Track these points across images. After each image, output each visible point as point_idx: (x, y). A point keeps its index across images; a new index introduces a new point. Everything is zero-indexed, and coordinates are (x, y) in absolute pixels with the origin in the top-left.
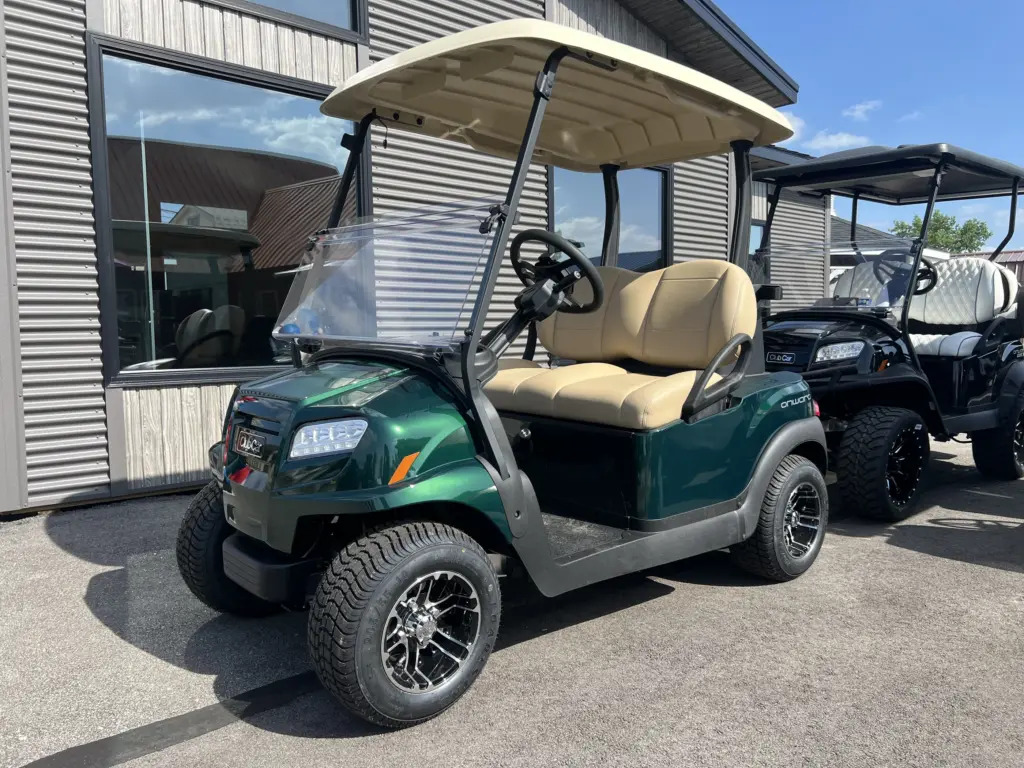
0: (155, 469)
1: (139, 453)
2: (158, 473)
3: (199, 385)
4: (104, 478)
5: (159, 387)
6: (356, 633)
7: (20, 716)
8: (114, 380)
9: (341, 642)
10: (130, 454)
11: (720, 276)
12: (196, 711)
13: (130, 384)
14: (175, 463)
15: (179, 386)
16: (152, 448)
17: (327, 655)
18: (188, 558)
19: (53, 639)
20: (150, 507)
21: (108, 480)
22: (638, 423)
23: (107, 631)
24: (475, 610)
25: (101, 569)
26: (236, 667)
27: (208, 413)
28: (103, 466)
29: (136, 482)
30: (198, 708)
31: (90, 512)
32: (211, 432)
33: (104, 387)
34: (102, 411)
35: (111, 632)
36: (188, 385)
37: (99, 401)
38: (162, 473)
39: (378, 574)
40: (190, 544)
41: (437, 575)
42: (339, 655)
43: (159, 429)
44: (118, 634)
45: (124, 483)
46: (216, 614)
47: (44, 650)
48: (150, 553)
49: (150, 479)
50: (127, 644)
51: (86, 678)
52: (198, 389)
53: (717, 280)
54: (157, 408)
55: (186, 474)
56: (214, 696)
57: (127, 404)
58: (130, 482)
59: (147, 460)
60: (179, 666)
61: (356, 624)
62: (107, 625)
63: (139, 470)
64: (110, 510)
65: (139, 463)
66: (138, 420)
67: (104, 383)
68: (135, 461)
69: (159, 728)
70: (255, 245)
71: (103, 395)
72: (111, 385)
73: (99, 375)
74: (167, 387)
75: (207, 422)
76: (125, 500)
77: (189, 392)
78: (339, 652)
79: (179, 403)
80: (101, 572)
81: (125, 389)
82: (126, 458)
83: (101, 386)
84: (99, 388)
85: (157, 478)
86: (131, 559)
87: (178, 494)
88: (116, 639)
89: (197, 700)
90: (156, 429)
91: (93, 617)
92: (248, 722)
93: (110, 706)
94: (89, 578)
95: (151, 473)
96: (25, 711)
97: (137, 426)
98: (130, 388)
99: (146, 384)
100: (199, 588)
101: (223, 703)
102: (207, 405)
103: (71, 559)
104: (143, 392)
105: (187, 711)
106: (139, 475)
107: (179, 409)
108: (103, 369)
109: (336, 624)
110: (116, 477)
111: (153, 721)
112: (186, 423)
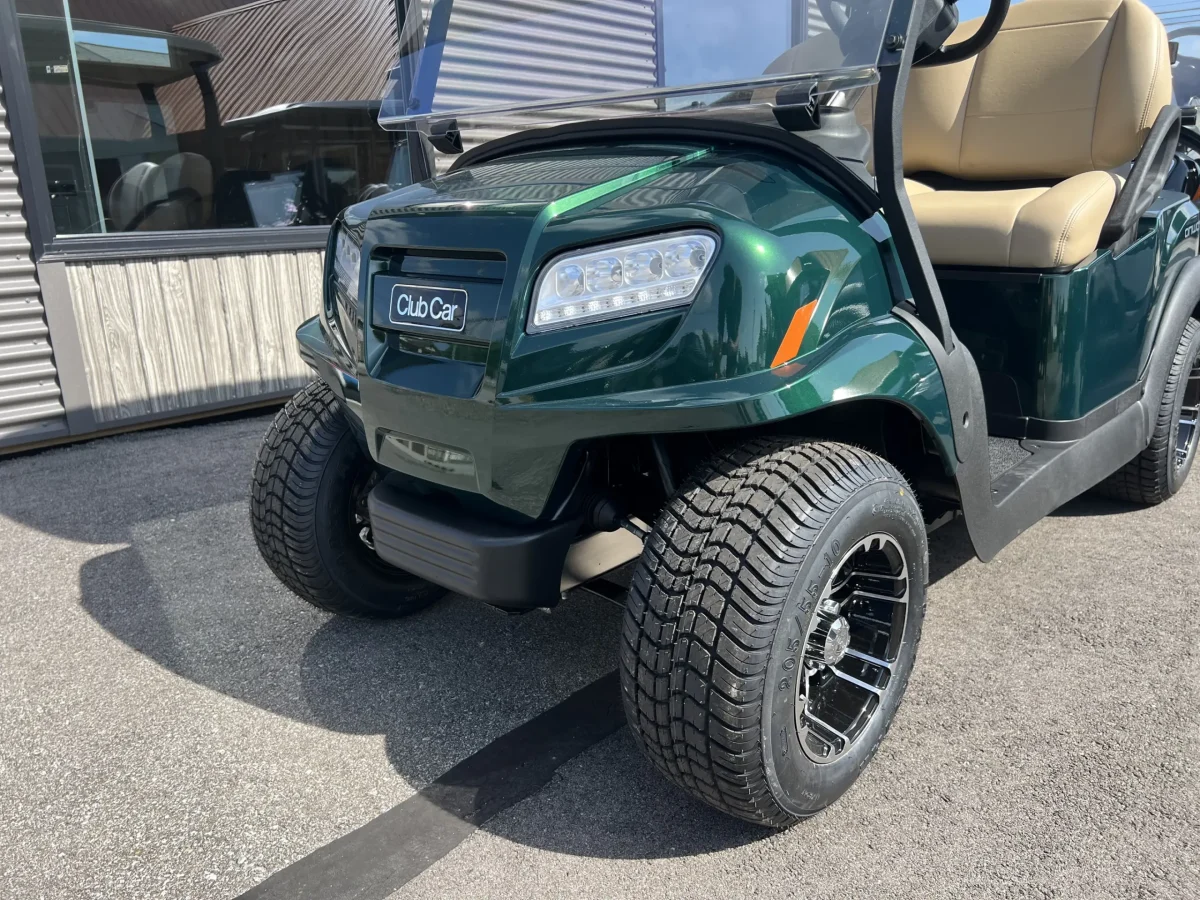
0: (133, 388)
1: (105, 366)
2: (138, 394)
3: (185, 257)
4: (54, 408)
5: (123, 261)
6: (765, 671)
7: (34, 862)
8: (50, 249)
9: (734, 693)
10: (90, 367)
11: (1111, 14)
12: (383, 817)
13: (74, 256)
14: (162, 381)
15: (155, 259)
16: (123, 357)
17: (697, 716)
18: (281, 530)
19: (49, 683)
20: (135, 448)
21: (61, 410)
22: (1048, 255)
23: (144, 662)
24: (902, 600)
25: (93, 551)
26: (410, 715)
27: (203, 300)
28: (50, 388)
29: (105, 409)
30: (384, 810)
31: (39, 460)
32: (211, 328)
33: (34, 260)
34: (36, 301)
35: (153, 664)
36: (168, 257)
37: (29, 284)
38: (145, 396)
39: (792, 551)
40: (284, 504)
41: (867, 543)
42: (729, 717)
43: (130, 328)
44: (168, 667)
45: (87, 412)
46: (324, 617)
47: (39, 710)
48: (165, 520)
49: (126, 405)
50: (192, 685)
51: (140, 762)
52: (184, 264)
53: (1107, 21)
54: (124, 294)
55: (181, 396)
56: (400, 779)
57: (75, 289)
58: (97, 410)
59: (118, 376)
60: (306, 721)
61: (761, 653)
62: (140, 650)
63: (108, 392)
64: (72, 456)
65: (107, 382)
66: (95, 315)
67: (34, 254)
68: (100, 381)
69: (329, 866)
70: (214, 59)
71: (35, 274)
72: (45, 257)
73: (21, 241)
74: (135, 259)
75: (204, 317)
76: (92, 440)
77: (170, 268)
78: (729, 713)
79: (157, 287)
80: (94, 555)
81: (68, 263)
82: (85, 374)
83: (27, 259)
84: (26, 263)
85: (138, 403)
86: (136, 530)
87: (175, 426)
88: (165, 675)
89: (374, 792)
90: (126, 326)
91: (109, 637)
92: (495, 832)
93: (211, 821)
94: (77, 567)
95: (126, 395)
96: (42, 850)
97: (96, 326)
98: (77, 262)
99: (100, 255)
100: (305, 580)
101: (425, 793)
102: (201, 289)
103: (33, 536)
104: (97, 269)
105: (367, 820)
106: (110, 400)
107: (158, 294)
108: (28, 231)
109: (715, 656)
110: (73, 403)
111: (311, 849)
112: (173, 318)
